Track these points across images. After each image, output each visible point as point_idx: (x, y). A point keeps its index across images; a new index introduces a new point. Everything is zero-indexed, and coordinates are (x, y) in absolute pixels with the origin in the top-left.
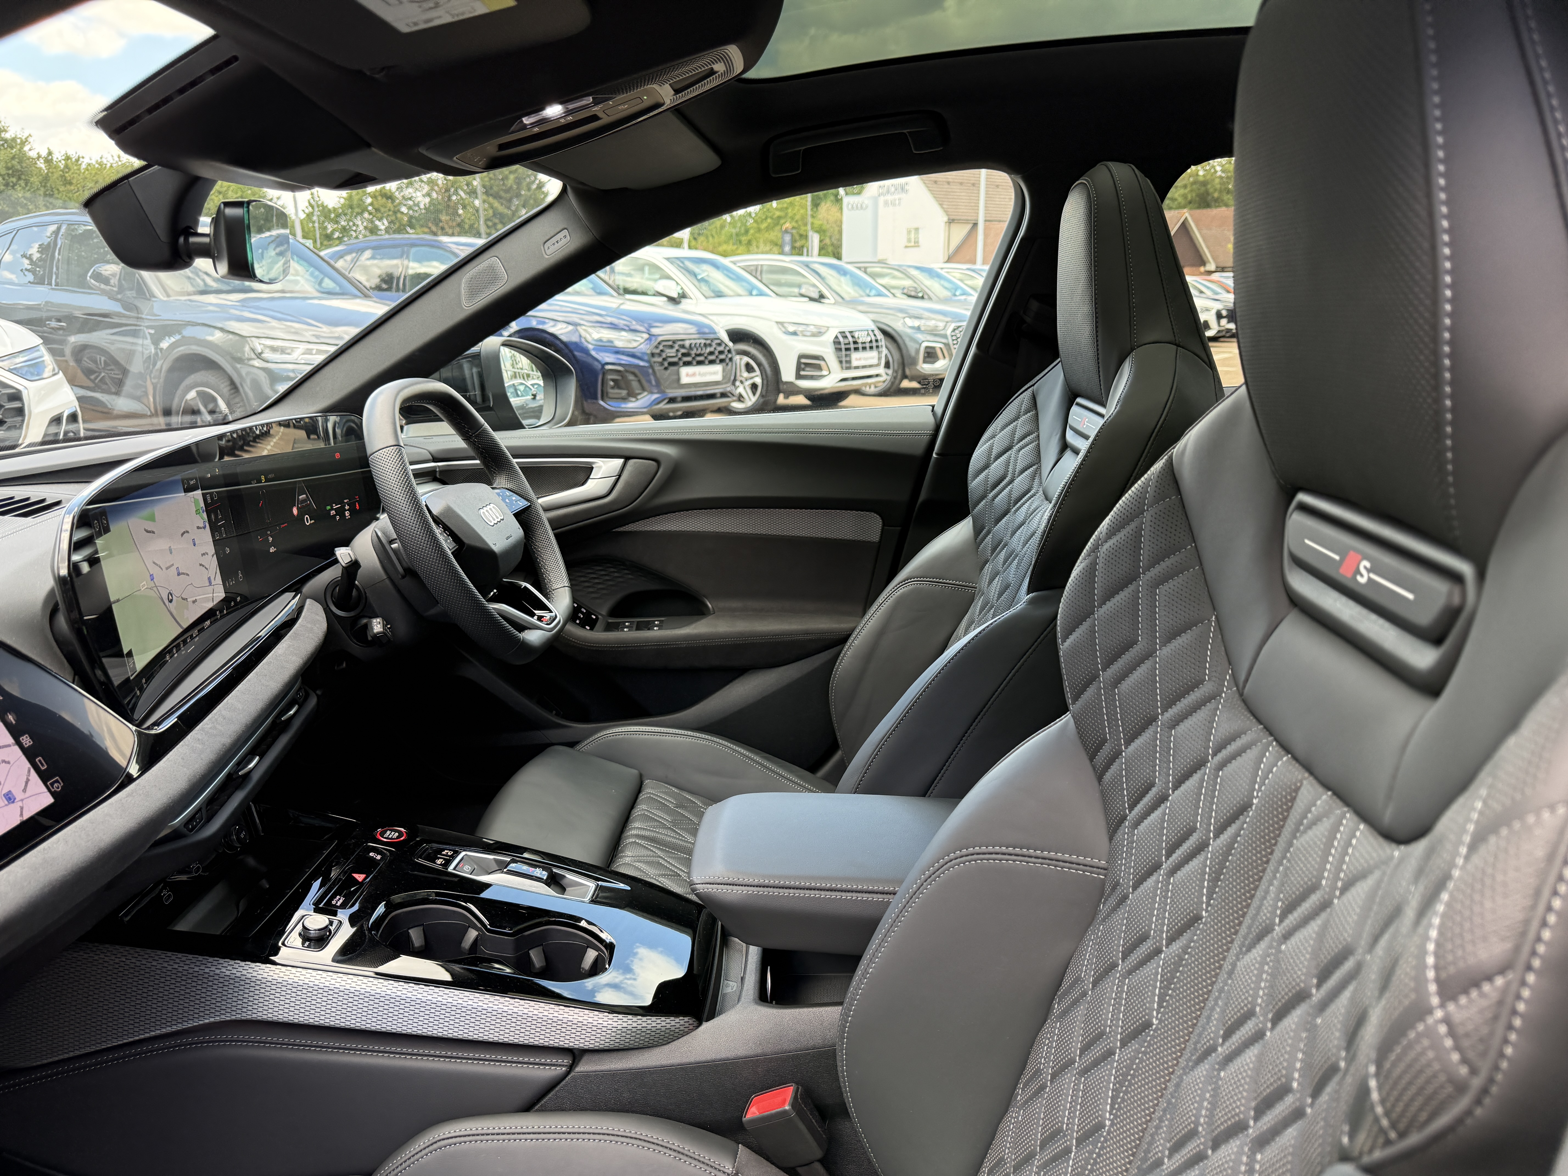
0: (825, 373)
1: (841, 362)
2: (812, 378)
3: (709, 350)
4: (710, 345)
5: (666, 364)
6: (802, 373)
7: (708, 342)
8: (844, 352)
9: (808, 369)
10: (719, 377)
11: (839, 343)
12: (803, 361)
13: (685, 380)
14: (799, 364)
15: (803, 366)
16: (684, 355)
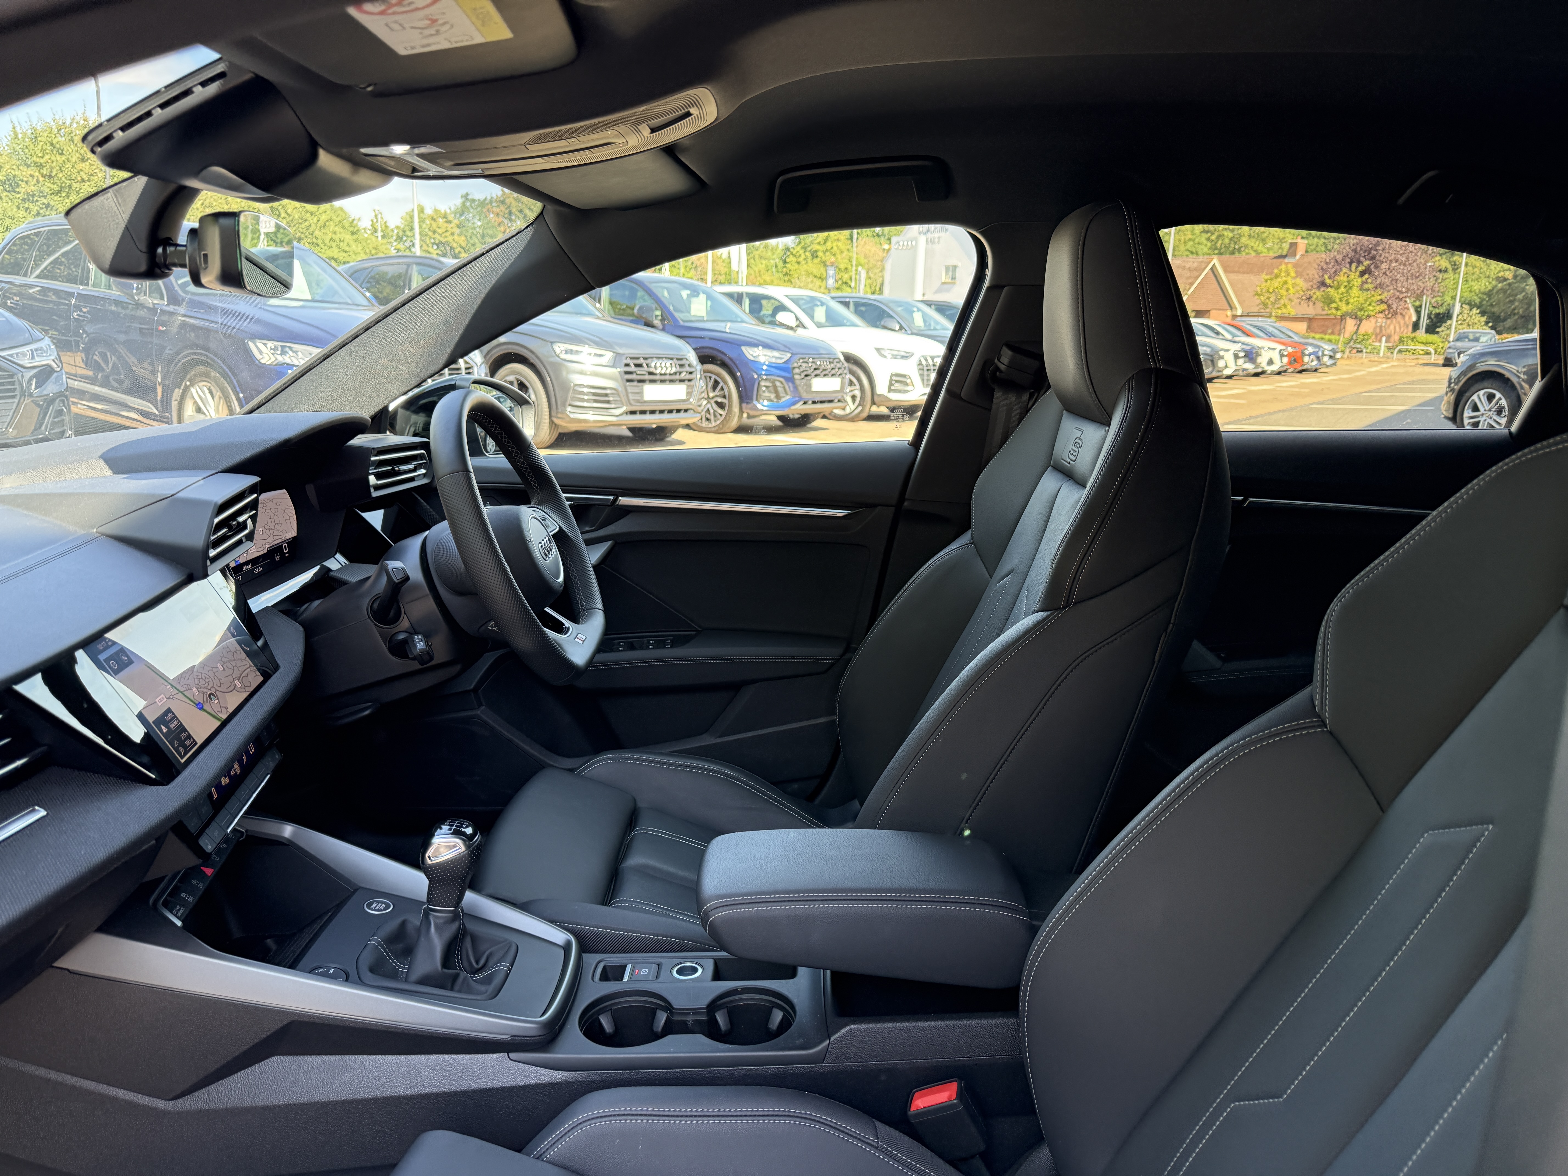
0: (909, 388)
1: (923, 380)
2: (900, 391)
3: (832, 365)
4: (833, 363)
5: (803, 376)
6: (893, 388)
7: (831, 360)
8: (926, 373)
9: (897, 385)
10: (838, 388)
11: (922, 365)
12: (894, 378)
13: (815, 388)
14: (891, 380)
15: (893, 382)
16: (815, 369)
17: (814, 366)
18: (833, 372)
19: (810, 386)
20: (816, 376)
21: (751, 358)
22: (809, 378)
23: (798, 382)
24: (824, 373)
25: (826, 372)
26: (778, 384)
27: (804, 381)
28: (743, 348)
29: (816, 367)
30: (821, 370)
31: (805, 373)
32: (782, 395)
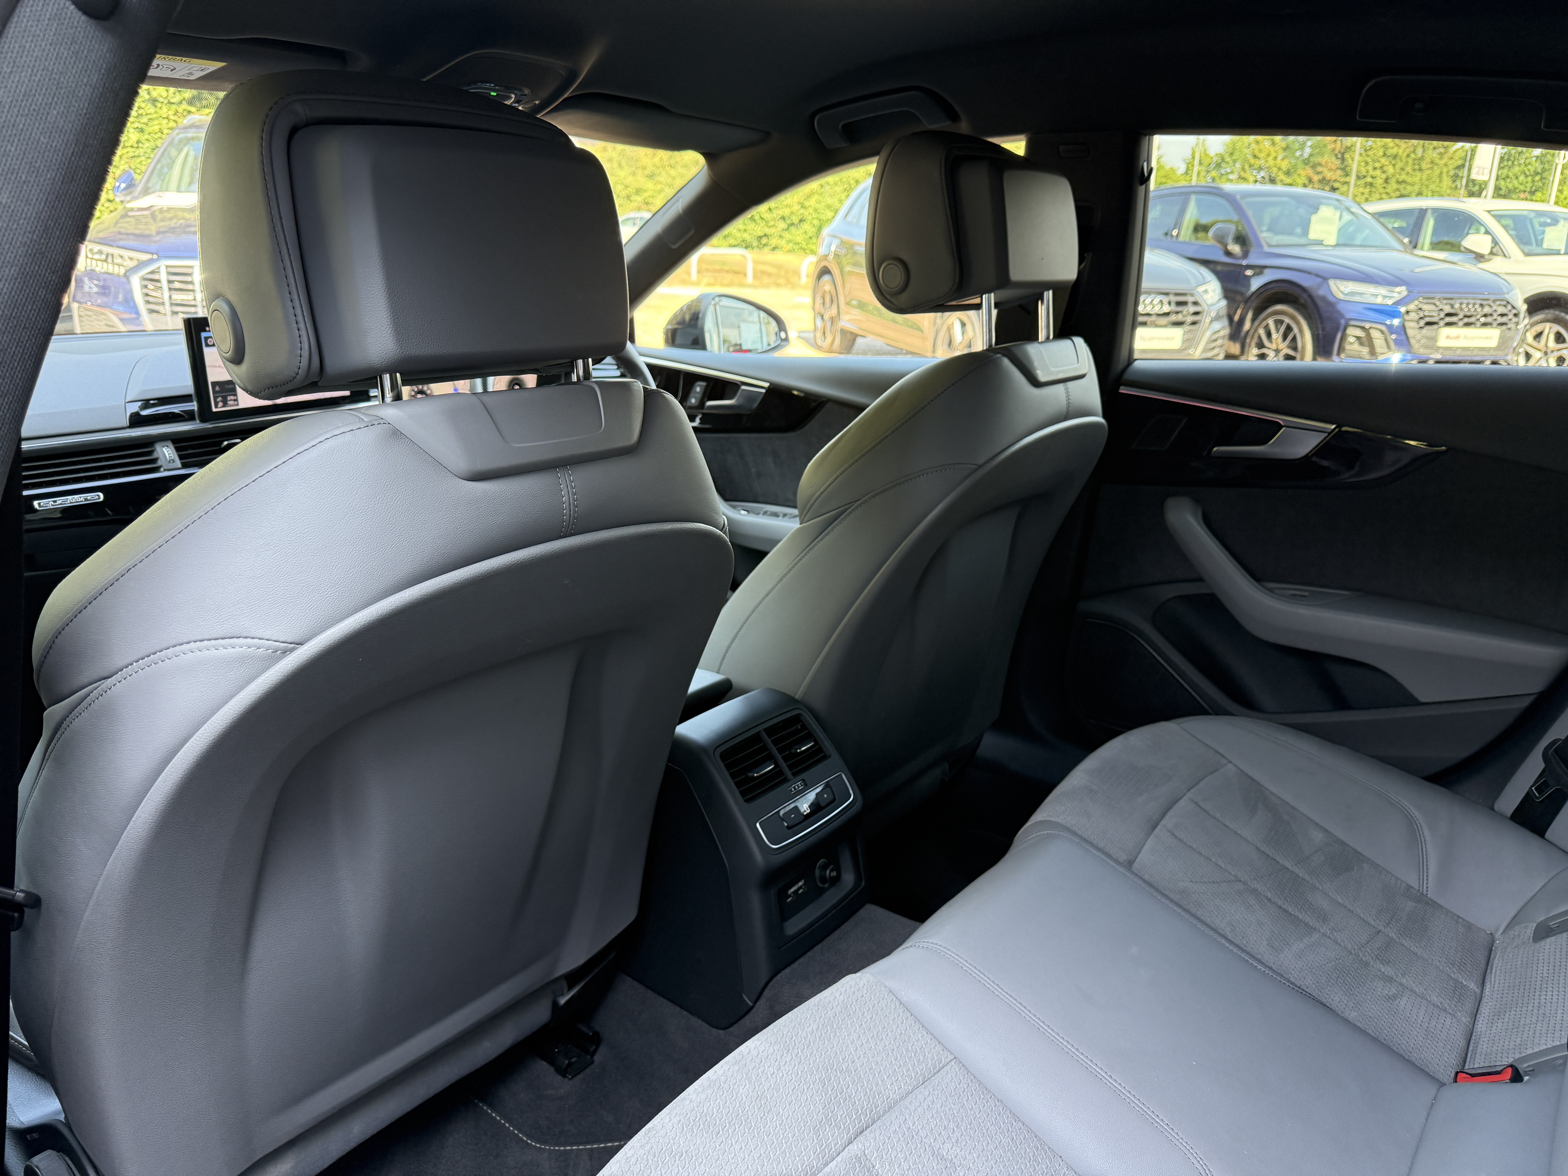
17: (1448, 309)
18: (1489, 319)
19: (1434, 339)
20: (1449, 324)
21: (1341, 296)
22: (1435, 327)
23: (1410, 332)
24: (1466, 320)
25: (1472, 320)
26: (1375, 334)
27: (1424, 331)
28: (1332, 283)
29: (1452, 311)
30: (1461, 316)
31: (1428, 320)
32: (1378, 350)
